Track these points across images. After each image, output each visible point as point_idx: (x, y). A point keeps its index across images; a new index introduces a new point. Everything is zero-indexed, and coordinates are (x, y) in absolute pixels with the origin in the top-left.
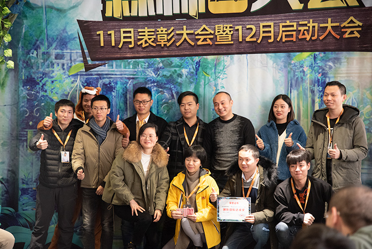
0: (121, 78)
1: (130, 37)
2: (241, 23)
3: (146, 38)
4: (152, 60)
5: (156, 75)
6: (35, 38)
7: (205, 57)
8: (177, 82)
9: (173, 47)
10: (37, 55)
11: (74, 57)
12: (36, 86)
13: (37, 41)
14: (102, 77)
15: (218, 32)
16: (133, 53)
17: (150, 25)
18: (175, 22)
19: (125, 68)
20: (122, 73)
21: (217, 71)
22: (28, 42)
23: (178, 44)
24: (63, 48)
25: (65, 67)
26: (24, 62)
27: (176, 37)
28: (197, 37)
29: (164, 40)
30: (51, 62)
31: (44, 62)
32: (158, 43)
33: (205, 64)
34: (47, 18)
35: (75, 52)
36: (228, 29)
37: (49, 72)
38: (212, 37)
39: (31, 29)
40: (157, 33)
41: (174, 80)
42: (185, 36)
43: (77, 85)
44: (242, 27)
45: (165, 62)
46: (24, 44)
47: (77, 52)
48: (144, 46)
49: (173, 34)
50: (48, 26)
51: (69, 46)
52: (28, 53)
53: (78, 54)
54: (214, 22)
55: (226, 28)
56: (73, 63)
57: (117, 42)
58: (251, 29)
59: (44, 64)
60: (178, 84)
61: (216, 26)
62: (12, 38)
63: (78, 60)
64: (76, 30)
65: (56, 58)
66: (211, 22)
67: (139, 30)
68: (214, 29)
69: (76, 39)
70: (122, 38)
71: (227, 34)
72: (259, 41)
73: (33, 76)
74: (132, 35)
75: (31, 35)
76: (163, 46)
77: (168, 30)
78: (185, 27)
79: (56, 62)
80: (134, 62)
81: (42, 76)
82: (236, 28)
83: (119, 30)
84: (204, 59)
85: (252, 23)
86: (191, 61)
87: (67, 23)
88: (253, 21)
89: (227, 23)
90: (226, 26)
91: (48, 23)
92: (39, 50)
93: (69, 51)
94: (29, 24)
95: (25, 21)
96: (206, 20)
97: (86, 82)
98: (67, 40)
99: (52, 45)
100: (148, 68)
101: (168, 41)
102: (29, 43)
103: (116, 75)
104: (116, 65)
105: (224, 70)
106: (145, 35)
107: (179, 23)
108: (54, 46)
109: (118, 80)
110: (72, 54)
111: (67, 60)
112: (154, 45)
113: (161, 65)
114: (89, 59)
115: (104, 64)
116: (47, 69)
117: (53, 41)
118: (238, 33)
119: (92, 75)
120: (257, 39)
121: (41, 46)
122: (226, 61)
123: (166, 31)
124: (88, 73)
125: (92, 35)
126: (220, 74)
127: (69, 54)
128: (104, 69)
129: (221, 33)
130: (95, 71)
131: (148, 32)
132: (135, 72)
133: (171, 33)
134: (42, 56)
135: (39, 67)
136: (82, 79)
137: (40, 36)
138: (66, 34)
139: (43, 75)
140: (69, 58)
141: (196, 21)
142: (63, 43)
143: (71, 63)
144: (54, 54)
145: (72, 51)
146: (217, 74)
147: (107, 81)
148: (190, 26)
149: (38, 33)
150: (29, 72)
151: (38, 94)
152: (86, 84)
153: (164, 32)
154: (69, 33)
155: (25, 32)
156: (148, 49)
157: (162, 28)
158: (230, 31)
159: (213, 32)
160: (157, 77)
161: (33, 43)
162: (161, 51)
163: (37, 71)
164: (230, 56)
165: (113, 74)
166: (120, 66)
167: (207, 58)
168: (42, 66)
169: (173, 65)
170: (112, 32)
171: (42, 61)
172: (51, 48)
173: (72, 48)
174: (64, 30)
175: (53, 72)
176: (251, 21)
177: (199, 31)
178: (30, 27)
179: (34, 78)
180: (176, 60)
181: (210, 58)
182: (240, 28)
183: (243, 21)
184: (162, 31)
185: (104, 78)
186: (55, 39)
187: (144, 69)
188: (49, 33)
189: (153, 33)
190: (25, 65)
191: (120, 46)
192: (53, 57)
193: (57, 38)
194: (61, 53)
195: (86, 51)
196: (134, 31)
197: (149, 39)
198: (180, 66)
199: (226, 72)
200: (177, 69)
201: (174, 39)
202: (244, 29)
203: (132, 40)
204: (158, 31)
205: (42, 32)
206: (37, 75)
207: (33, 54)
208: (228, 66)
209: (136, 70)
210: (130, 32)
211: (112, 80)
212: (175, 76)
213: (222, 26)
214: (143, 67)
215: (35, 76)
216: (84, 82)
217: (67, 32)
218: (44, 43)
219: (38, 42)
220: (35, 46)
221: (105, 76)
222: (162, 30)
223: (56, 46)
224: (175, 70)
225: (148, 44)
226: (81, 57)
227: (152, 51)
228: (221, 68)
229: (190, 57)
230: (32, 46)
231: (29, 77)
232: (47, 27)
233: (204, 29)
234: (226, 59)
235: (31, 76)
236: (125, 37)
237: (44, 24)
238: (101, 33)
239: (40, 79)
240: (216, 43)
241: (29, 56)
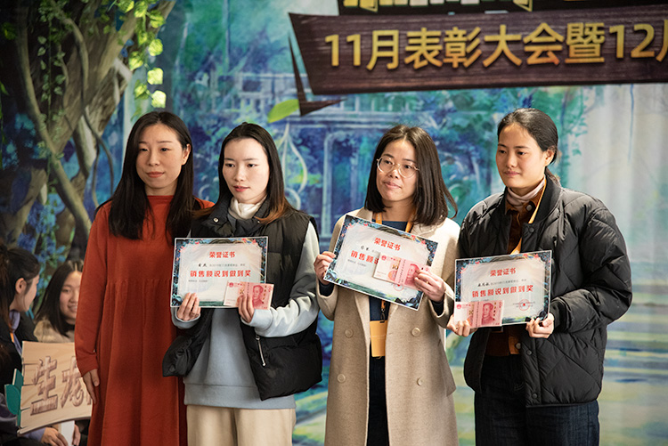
0: (370, 130)
1: (390, 48)
2: (623, 20)
3: (423, 50)
4: (433, 95)
5: (438, 124)
6: (206, 49)
7: (542, 89)
8: (482, 140)
9: (477, 69)
10: (209, 81)
11: (280, 86)
12: (204, 144)
13: (210, 53)
14: (332, 126)
15: (574, 38)
16: (396, 79)
17: (431, 22)
18: (483, 17)
19: (378, 110)
20: (372, 120)
21: (566, 118)
22: (191, 57)
23: (487, 62)
24: (260, 68)
25: (262, 106)
26: (183, 95)
27: (485, 48)
28: (528, 49)
29: (459, 55)
30: (236, 97)
31: (221, 97)
32: (446, 60)
33: (541, 104)
34: (231, 9)
35: (282, 77)
36: (595, 32)
37: (230, 116)
38: (559, 47)
39: (198, 30)
40: (446, 39)
41: (475, 136)
42: (503, 46)
43: (283, 144)
44: (626, 29)
45: (459, 99)
46: (186, 60)
47: (285, 78)
48: (418, 65)
49: (477, 41)
50: (233, 26)
51: (270, 64)
52: (192, 78)
53: (288, 81)
54: (566, 18)
55: (591, 29)
56: (277, 99)
57: (366, 57)
58: (644, 32)
59: (222, 100)
60: (483, 143)
61: (570, 26)
62: (164, 48)
63: (287, 92)
64: (285, 33)
65: (245, 88)
66: (559, 18)
67: (411, 34)
68: (565, 33)
69: (285, 51)
70: (375, 49)
71: (591, 42)
72: (660, 58)
73: (200, 123)
74: (395, 43)
75: (198, 43)
76: (455, 65)
77: (469, 33)
78: (503, 28)
79: (244, 97)
80: (396, 97)
81: (216, 122)
82: (612, 29)
83: (369, 33)
84: (541, 93)
85: (647, 19)
86: (513, 98)
87: (269, 20)
88: (650, 16)
89: (593, 19)
90: (590, 25)
91: (231, 18)
92: (212, 73)
93: (269, 75)
94: (196, 20)
95: (188, 16)
96: (549, 14)
97: (301, 136)
98: (268, 53)
99: (237, 63)
100: (423, 110)
101: (468, 55)
102: (195, 59)
103: (359, 123)
104: (362, 105)
105: (583, 116)
106: (419, 45)
107: (492, 20)
108: (242, 64)
109: (364, 133)
110: (277, 81)
111: (266, 93)
112: (437, 63)
113: (450, 104)
114: (308, 90)
115: (337, 103)
116: (227, 111)
117: (239, 54)
118: (616, 42)
119: (312, 122)
120: (657, 54)
121: (217, 64)
122: (587, 98)
123: (464, 36)
124: (306, 118)
125: (316, 44)
126: (572, 125)
127: (270, 81)
128: (336, 112)
129: (580, 39)
130: (320, 116)
131: (428, 37)
132: (398, 117)
133: (473, 40)
134: (219, 83)
135: (210, 106)
136: (293, 130)
137: (216, 44)
138: (264, 42)
139: (219, 121)
140: (269, 89)
141: (527, 15)
142: (259, 58)
143: (273, 98)
144: (241, 80)
145: (277, 75)
146: (566, 124)
147: (341, 135)
148: (514, 25)
149: (212, 39)
150: (193, 115)
151: (208, 160)
152: (300, 141)
153: (460, 38)
154: (273, 40)
155: (188, 37)
156: (425, 73)
157: (455, 29)
158: (599, 37)
159: (561, 38)
160: (441, 129)
161: (202, 58)
162: (452, 76)
163: (207, 114)
164: (594, 87)
165: (353, 123)
166: (369, 106)
167: (546, 93)
168: (217, 104)
169: (475, 104)
170: (356, 38)
171: (218, 94)
172: (235, 68)
173: (277, 69)
174: (263, 33)
175: (238, 115)
176: (645, 15)
177: (533, 37)
178: (197, 27)
179: (201, 128)
180: (481, 96)
181: (553, 91)
182: (620, 29)
183: (628, 16)
184: (456, 36)
185: (336, 130)
186: (244, 51)
187: (414, 113)
188: (234, 38)
189: (436, 40)
190: (185, 101)
191: (370, 66)
192: (239, 86)
193: (248, 50)
194: (254, 79)
195: (303, 75)
196: (400, 35)
197: (429, 52)
198: (489, 108)
199: (585, 121)
200: (483, 113)
201: (479, 52)
202: (628, 31)
203: (394, 54)
204: (447, 36)
205: (219, 37)
206: (207, 122)
207: (200, 79)
208: (591, 109)
209: (400, 114)
210: (390, 38)
211: (351, 133)
212: (478, 127)
213: (581, 25)
214: (414, 108)
215: (203, 124)
216: (297, 136)
217: (267, 38)
218: (222, 58)
219: (212, 57)
220: (206, 66)
221: (338, 126)
222: (456, 34)
223: (246, 65)
224: (479, 116)
225: (425, 63)
226: (292, 87)
227: (433, 76)
228: (576, 112)
229: (512, 89)
230: (199, 64)
231: (193, 125)
232: (229, 27)
233: (544, 33)
234: (586, 94)
235: (196, 123)
236: (380, 49)
237: (224, 21)
238: (334, 39)
239: (212, 130)
240: (568, 61)
241: (192, 84)
